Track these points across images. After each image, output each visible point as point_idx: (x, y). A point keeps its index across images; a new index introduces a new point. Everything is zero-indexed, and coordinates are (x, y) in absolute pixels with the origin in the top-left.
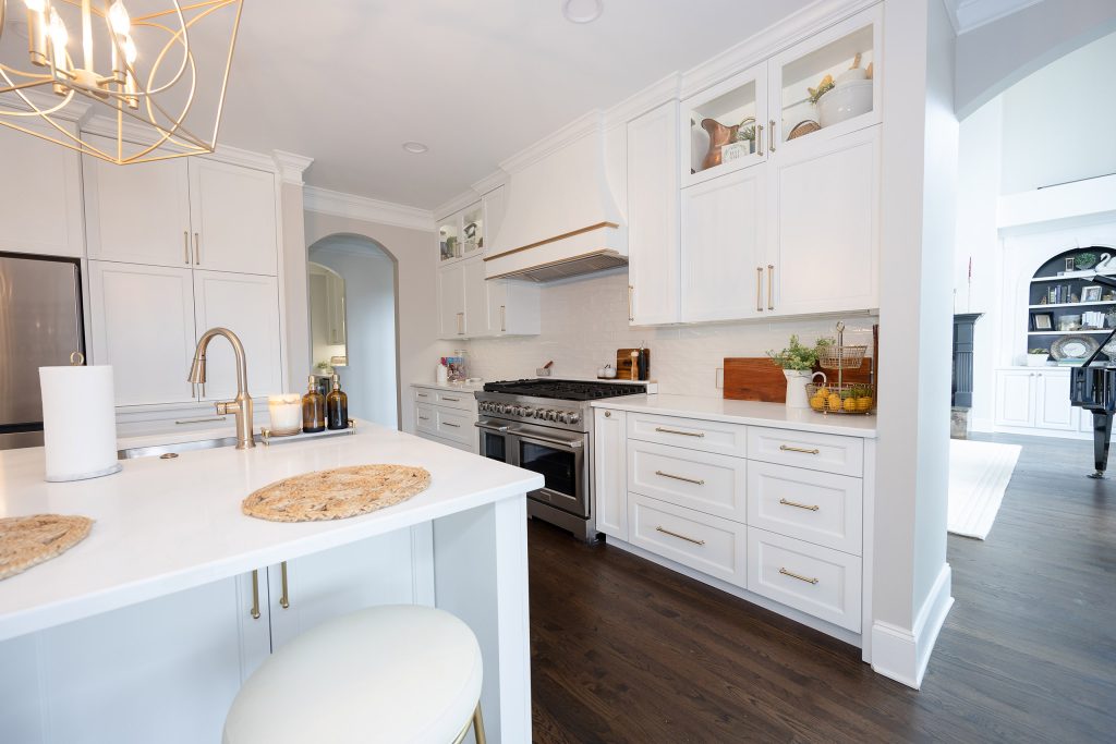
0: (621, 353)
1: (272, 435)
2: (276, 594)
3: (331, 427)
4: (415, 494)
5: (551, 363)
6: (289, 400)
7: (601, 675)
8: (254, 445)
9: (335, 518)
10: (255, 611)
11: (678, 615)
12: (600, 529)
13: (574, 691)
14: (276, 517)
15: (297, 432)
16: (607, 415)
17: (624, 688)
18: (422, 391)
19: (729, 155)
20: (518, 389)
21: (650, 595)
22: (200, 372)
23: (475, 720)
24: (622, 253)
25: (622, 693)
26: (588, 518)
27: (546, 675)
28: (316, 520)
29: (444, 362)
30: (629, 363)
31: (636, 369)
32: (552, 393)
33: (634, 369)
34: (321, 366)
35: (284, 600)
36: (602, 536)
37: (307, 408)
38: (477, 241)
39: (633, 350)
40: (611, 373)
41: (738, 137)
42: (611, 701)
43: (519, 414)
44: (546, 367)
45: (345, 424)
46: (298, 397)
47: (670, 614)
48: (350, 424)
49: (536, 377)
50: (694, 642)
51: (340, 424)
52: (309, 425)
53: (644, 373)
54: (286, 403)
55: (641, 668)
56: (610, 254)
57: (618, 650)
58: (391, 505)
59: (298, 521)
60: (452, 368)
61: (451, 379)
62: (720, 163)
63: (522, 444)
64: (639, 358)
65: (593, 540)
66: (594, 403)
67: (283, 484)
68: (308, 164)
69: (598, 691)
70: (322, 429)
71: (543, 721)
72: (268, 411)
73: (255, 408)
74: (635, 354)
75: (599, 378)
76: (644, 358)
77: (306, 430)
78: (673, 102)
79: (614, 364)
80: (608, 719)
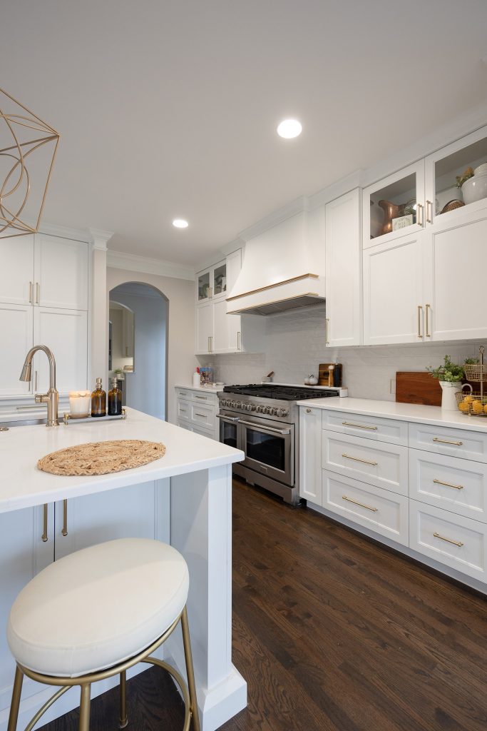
0: (322, 366)
1: (71, 417)
2: (59, 526)
3: (110, 414)
4: (151, 461)
5: (272, 373)
6: (82, 395)
7: (293, 604)
8: (58, 424)
9: (94, 474)
10: (45, 537)
11: (355, 564)
12: (302, 496)
13: (271, 614)
14: (57, 472)
15: (86, 416)
16: (308, 411)
17: (309, 616)
18: (183, 391)
19: (397, 226)
20: (247, 391)
21: (336, 547)
22: (28, 374)
23: (182, 618)
24: (321, 295)
25: (306, 619)
26: (293, 487)
27: (252, 601)
28: (82, 475)
29: (198, 371)
30: (327, 374)
31: (332, 379)
32: (269, 394)
33: (330, 378)
34: (117, 372)
35: (64, 531)
36: (304, 501)
37: (95, 400)
38: (223, 287)
39: (330, 365)
40: (313, 381)
41: (405, 212)
42: (298, 625)
43: (246, 409)
44: (269, 376)
45: (120, 412)
46: (89, 392)
47: (350, 563)
48: (123, 412)
49: (262, 383)
50: (365, 585)
51: (116, 412)
52: (96, 412)
53: (338, 381)
54: (81, 396)
55: (324, 603)
56: (312, 296)
57: (306, 586)
58: (133, 467)
59: (70, 475)
60: (204, 375)
61: (203, 383)
62: (391, 231)
63: (249, 430)
64: (334, 371)
65: (296, 503)
66: (299, 402)
67: (68, 450)
68: (110, 236)
69: (289, 616)
70: (103, 415)
71: (246, 635)
72: (69, 402)
73: (60, 401)
74: (331, 368)
75: (306, 384)
76: (338, 370)
77: (93, 415)
78: (358, 189)
79: (317, 374)
80: (294, 638)
